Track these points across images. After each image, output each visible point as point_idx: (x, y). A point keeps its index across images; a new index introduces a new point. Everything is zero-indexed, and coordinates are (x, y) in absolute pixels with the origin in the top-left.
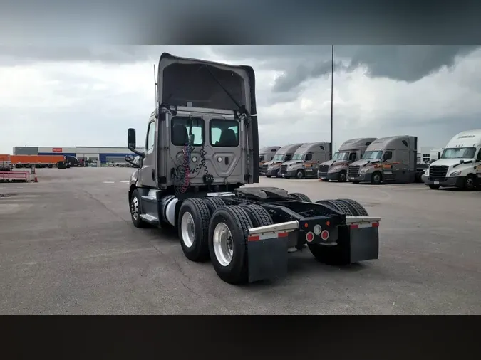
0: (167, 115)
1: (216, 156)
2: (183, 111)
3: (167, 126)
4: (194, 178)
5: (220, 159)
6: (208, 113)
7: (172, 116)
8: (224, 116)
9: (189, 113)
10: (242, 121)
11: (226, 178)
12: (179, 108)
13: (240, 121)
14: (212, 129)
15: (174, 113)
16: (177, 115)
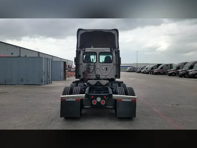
0: (81, 52)
1: (102, 67)
2: (88, 50)
3: (81, 56)
4: (92, 76)
5: (103, 68)
6: (98, 50)
7: (83, 52)
8: (105, 50)
9: (90, 50)
10: (114, 52)
11: (106, 76)
12: (86, 49)
13: (113, 52)
14: (100, 56)
15: (84, 51)
16: (85, 51)
